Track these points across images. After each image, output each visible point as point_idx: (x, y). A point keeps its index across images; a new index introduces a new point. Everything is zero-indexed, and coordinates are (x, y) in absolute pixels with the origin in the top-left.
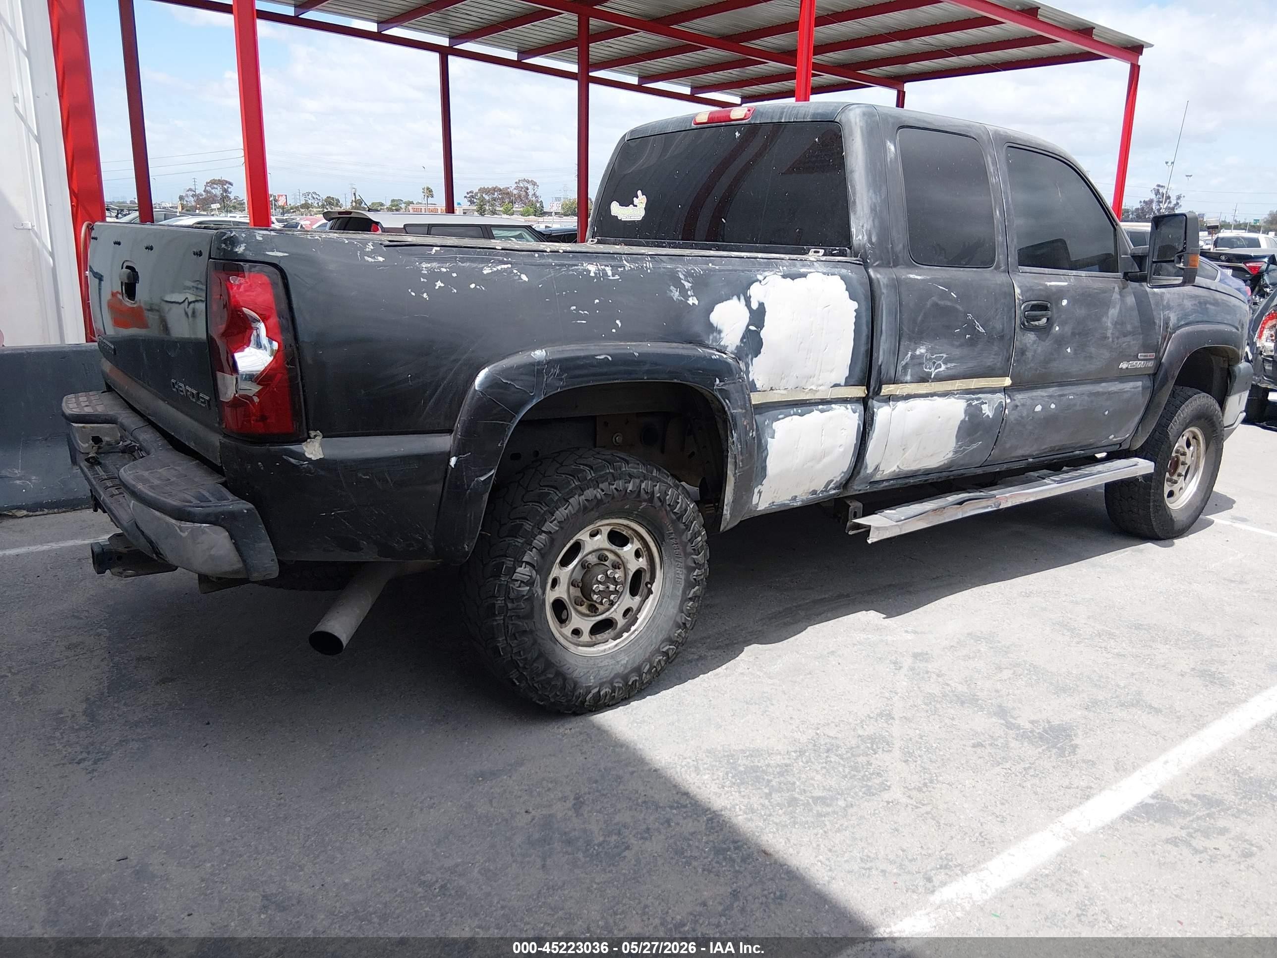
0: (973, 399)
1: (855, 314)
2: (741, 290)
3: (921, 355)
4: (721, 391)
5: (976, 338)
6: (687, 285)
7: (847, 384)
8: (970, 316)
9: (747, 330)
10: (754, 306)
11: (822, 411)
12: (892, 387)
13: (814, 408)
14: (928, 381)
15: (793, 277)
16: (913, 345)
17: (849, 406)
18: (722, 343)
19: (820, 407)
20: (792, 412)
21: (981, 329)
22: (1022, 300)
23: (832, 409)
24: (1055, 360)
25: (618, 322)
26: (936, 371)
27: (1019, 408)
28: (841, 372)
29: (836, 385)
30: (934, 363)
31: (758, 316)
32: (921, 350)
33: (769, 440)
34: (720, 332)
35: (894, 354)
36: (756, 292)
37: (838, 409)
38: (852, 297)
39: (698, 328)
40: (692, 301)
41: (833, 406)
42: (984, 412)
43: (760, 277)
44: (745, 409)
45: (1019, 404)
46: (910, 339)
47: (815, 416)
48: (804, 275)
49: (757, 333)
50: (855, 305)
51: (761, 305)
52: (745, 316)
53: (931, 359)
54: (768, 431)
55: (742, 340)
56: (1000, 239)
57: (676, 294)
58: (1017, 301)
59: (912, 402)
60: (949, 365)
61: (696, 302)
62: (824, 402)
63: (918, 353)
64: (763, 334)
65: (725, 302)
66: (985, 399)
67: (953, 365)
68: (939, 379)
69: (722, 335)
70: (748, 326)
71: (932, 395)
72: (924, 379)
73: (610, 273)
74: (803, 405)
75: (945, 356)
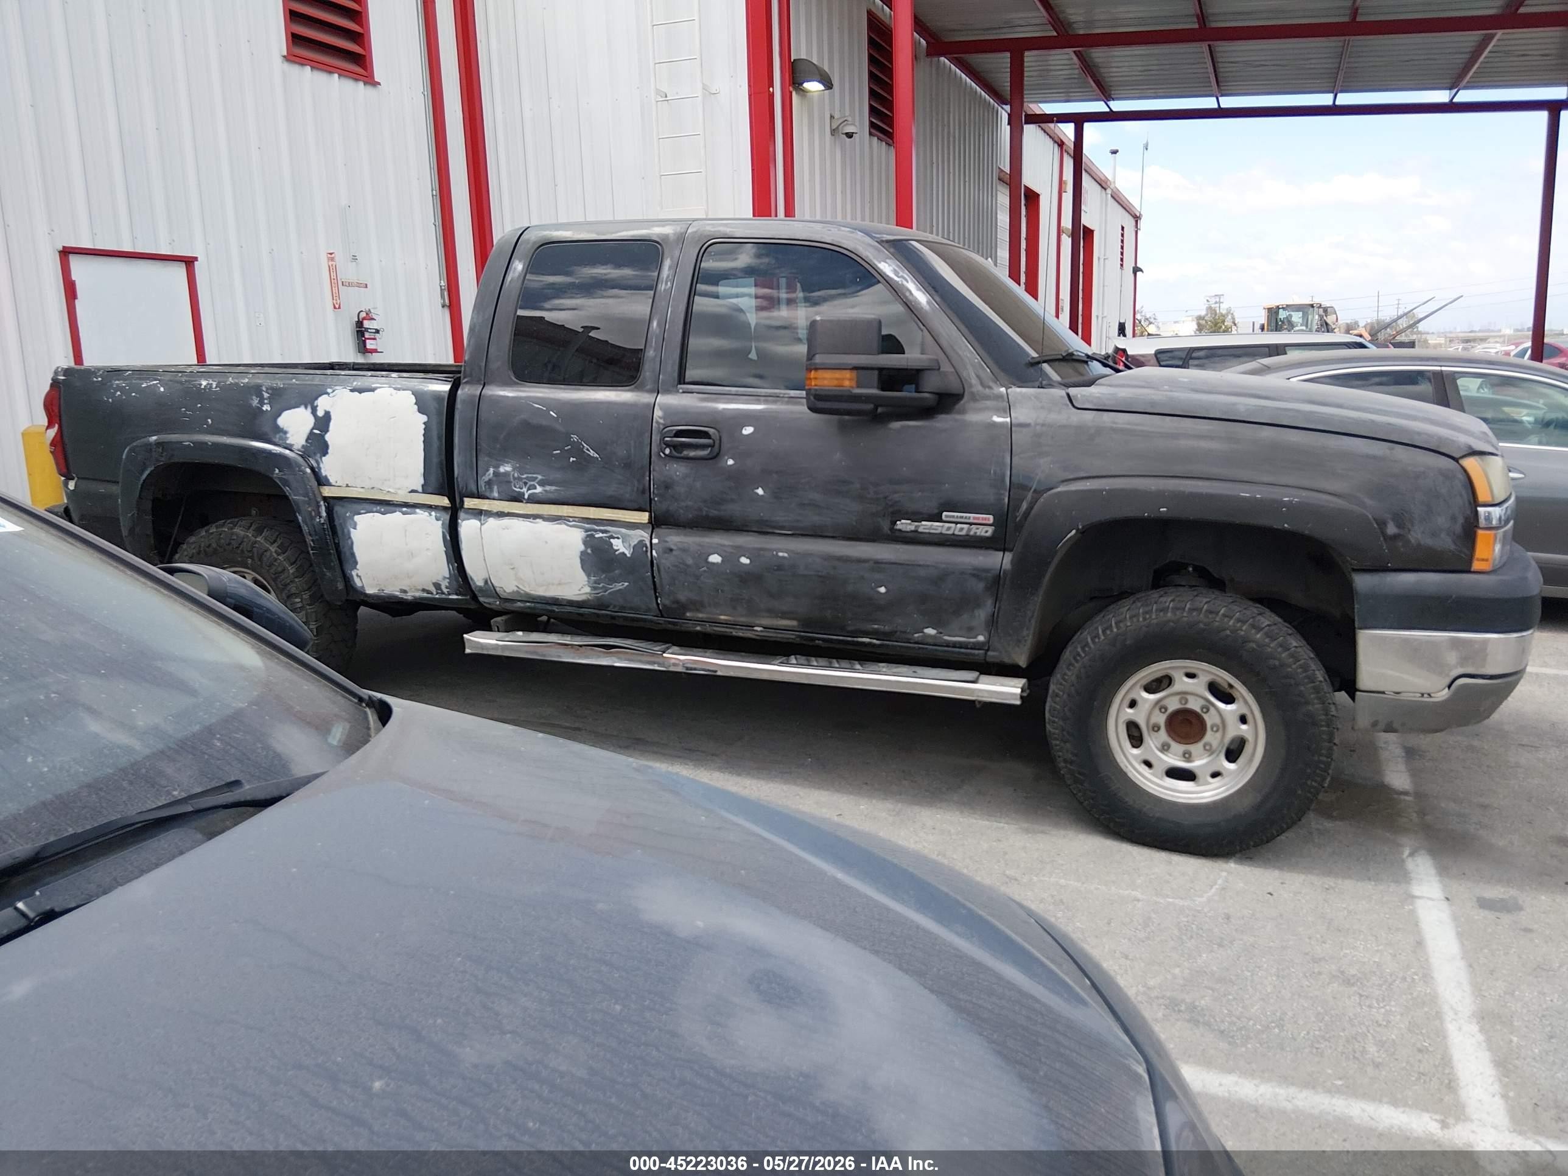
0: (596, 531)
1: (423, 426)
2: (308, 400)
3: (506, 474)
4: (280, 479)
5: (584, 461)
6: (266, 395)
7: (424, 492)
8: (575, 438)
9: (311, 433)
10: (320, 413)
11: (404, 513)
12: (476, 501)
13: (397, 509)
14: (522, 502)
15: (361, 391)
16: (494, 462)
17: (433, 513)
18: (288, 442)
19: (404, 509)
20: (375, 509)
21: (592, 453)
22: (663, 424)
23: (415, 513)
24: (732, 501)
25: (209, 420)
26: (530, 492)
27: (674, 553)
28: (417, 480)
29: (413, 491)
30: (526, 484)
31: (323, 423)
32: (505, 468)
33: (352, 530)
34: (286, 433)
35: (472, 468)
36: (323, 404)
37: (421, 515)
38: (420, 411)
39: (266, 428)
40: (266, 408)
41: (418, 510)
42: (615, 548)
43: (329, 390)
44: (308, 497)
45: (673, 547)
46: (490, 455)
47: (397, 517)
48: (373, 390)
49: (322, 437)
50: (424, 418)
51: (327, 416)
52: (310, 421)
53: (519, 479)
54: (349, 522)
55: (307, 441)
56: (650, 353)
57: (255, 402)
58: (654, 424)
59: (506, 521)
60: (548, 488)
61: (269, 409)
62: (406, 505)
63: (502, 470)
64: (327, 437)
65: (293, 410)
66: (616, 533)
67: (553, 488)
68: (534, 500)
69: (288, 435)
70: (313, 429)
71: (535, 517)
72: (517, 498)
73: (214, 386)
74: (386, 505)
75: (540, 477)
